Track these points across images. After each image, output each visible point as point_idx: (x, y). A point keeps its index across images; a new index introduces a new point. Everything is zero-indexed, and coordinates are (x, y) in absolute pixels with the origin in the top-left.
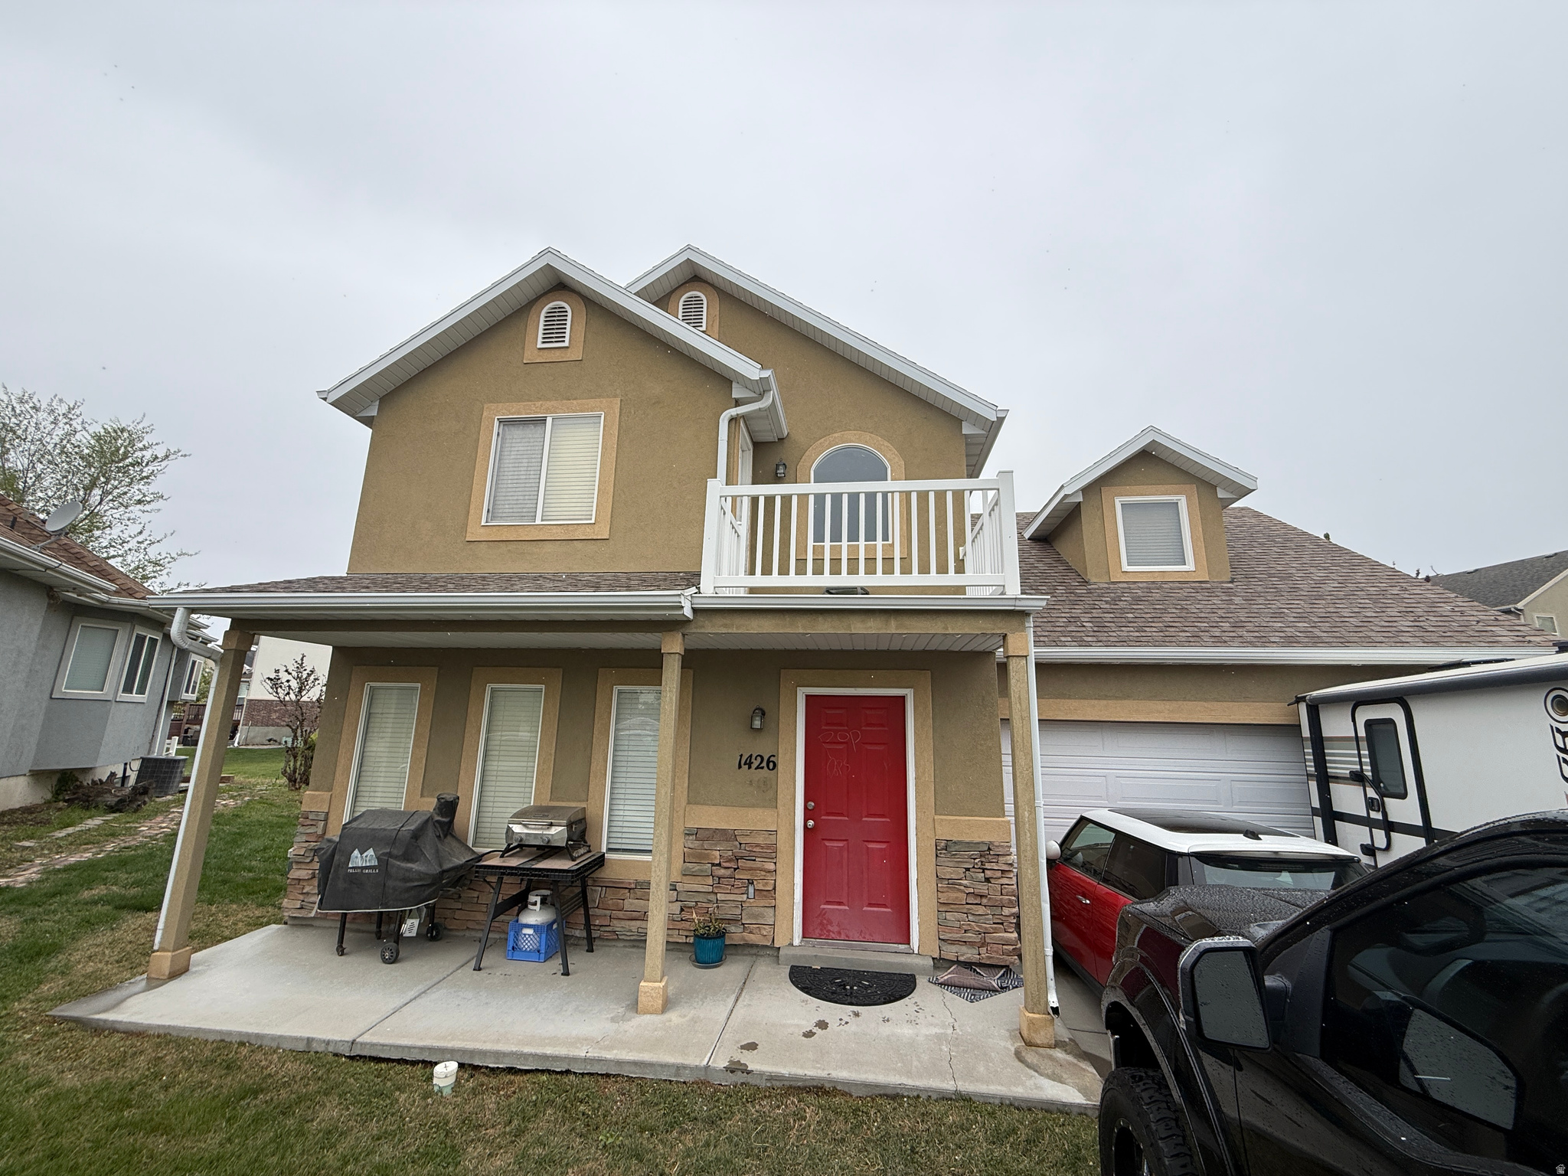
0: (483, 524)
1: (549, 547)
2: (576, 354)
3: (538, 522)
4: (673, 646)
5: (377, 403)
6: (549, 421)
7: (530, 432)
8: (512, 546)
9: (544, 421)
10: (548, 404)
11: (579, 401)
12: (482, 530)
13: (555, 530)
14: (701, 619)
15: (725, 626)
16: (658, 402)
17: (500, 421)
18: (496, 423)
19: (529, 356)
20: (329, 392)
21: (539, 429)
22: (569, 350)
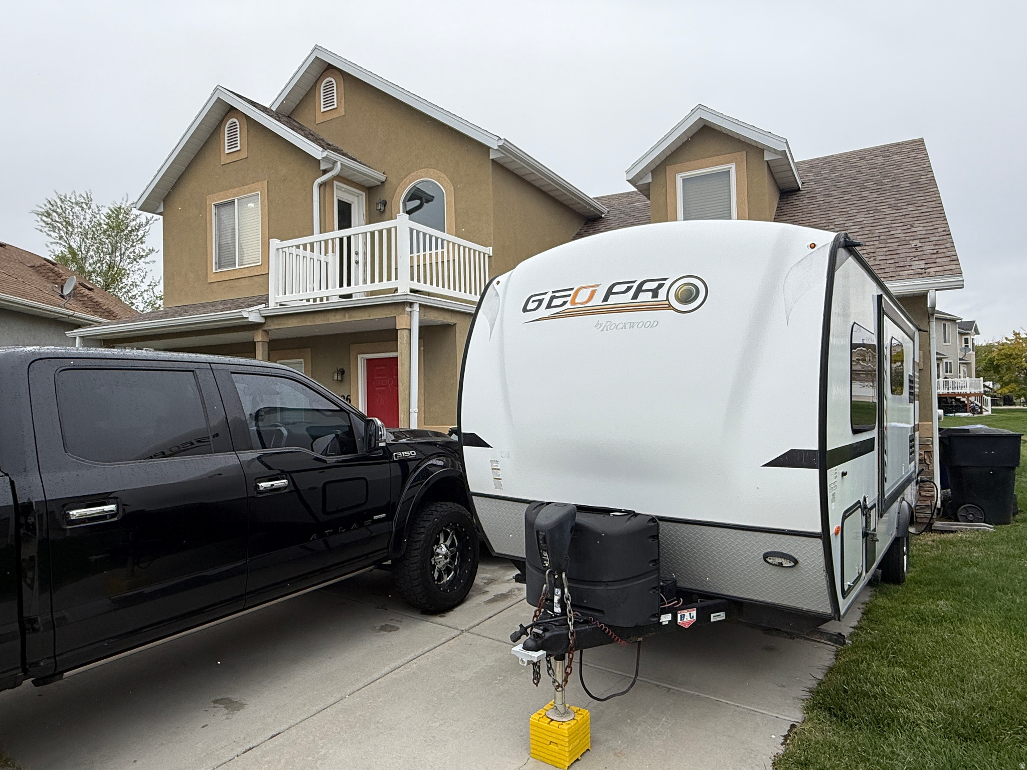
0: (214, 271)
1: (244, 282)
2: (244, 155)
3: (237, 267)
4: (259, 337)
5: (162, 203)
6: (236, 201)
7: (228, 209)
8: (227, 284)
9: (233, 202)
10: (235, 190)
11: (248, 186)
12: (214, 276)
13: (245, 271)
14: (269, 321)
15: (278, 324)
16: (285, 180)
17: (215, 205)
18: (213, 207)
19: (224, 160)
20: (136, 203)
21: (232, 206)
22: (241, 152)
